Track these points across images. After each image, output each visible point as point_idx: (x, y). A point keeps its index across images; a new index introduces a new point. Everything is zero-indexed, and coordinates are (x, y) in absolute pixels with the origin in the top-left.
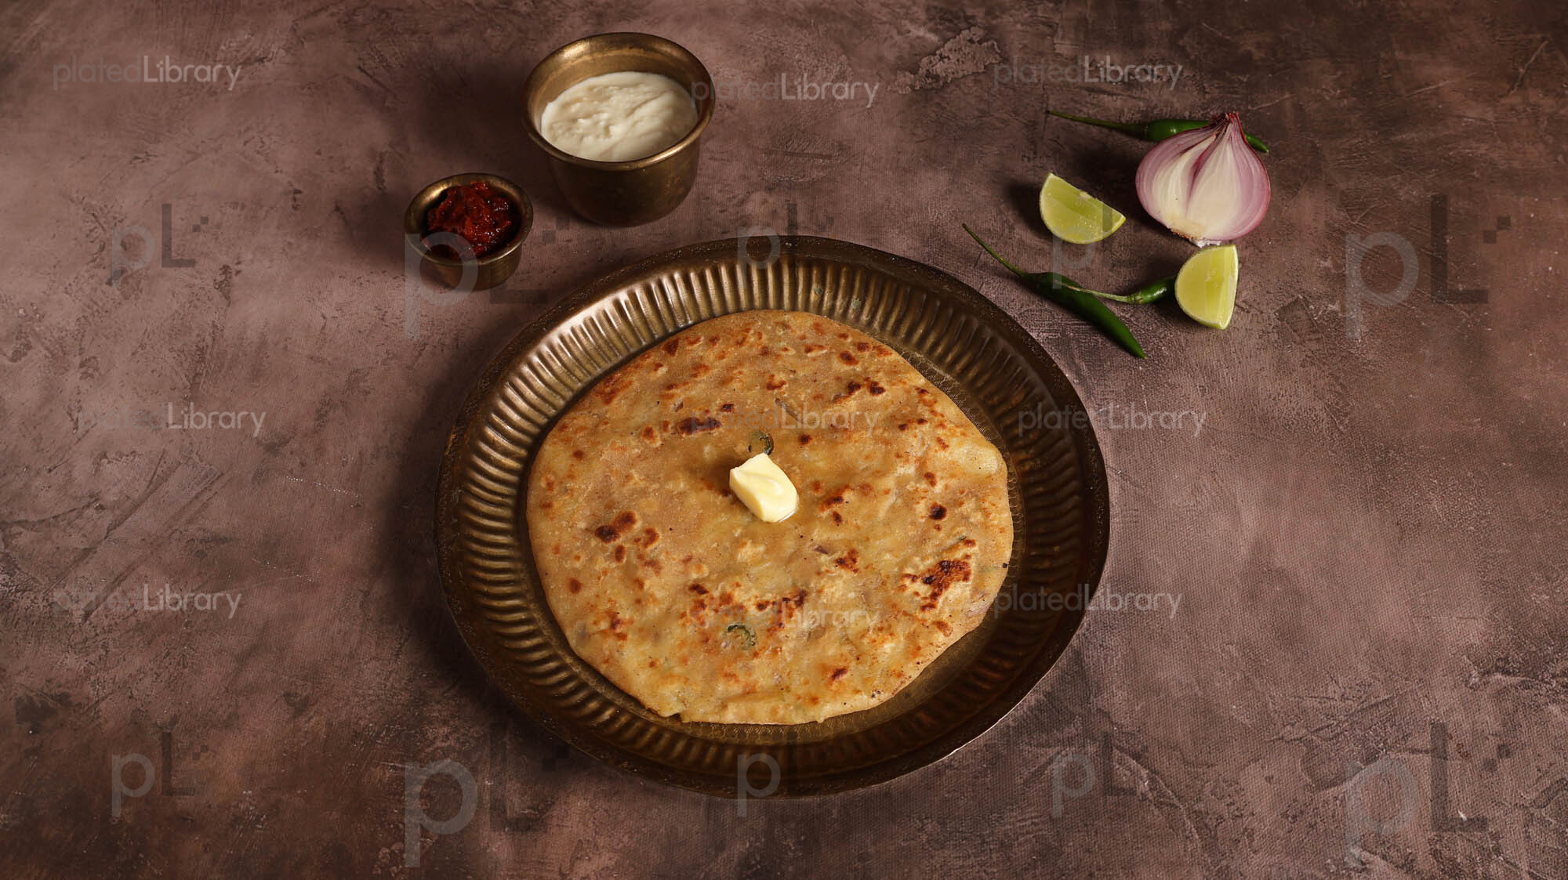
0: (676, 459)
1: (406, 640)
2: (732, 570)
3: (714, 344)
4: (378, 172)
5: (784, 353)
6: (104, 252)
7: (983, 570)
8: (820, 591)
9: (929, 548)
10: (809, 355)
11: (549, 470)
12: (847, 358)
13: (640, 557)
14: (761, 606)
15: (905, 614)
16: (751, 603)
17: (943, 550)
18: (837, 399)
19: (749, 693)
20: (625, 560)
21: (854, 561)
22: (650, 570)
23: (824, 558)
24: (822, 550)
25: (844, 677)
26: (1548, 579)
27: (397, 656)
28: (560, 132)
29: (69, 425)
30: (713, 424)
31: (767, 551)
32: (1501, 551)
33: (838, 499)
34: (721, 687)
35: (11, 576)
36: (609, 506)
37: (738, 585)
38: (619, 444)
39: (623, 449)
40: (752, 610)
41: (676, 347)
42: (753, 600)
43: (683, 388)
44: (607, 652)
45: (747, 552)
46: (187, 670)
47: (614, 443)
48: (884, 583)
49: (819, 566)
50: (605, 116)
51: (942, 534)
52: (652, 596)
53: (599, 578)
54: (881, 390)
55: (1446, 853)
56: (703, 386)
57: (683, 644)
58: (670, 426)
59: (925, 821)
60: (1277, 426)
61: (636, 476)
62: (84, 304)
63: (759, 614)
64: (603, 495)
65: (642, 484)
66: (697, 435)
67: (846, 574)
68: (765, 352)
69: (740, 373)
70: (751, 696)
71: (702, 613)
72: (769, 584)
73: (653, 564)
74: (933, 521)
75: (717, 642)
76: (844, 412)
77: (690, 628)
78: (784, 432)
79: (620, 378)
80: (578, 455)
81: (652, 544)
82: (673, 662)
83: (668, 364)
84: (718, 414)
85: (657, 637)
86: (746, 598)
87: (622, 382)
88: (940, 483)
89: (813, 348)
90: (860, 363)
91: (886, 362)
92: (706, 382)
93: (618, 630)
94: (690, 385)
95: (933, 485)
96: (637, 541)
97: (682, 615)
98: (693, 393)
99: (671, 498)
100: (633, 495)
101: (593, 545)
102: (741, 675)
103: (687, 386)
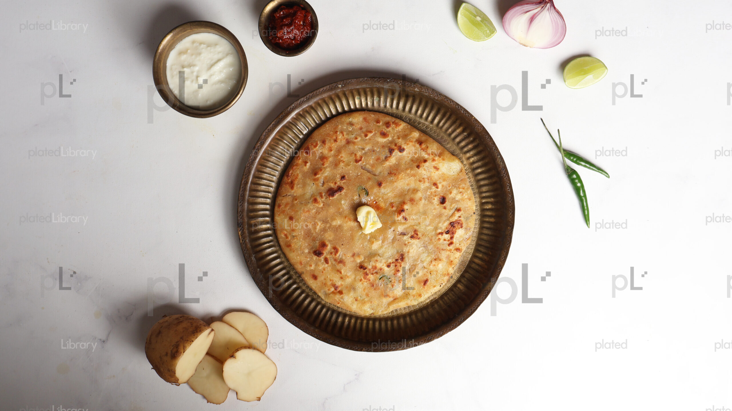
2: (372, 255)
3: (325, 144)
5: (356, 141)
7: (467, 220)
8: (408, 252)
9: (444, 218)
10: (367, 138)
11: (283, 229)
12: (383, 134)
13: (335, 260)
14: (388, 266)
15: (443, 250)
17: (450, 218)
18: (386, 159)
19: (395, 299)
20: (330, 263)
21: (417, 235)
22: (341, 265)
23: (405, 238)
24: (403, 234)
25: (428, 283)
30: (340, 189)
31: (383, 242)
33: (403, 211)
34: (385, 301)
36: (314, 240)
37: (377, 261)
38: (306, 210)
39: (308, 211)
40: (386, 269)
41: (309, 150)
42: (385, 265)
43: (321, 173)
45: (376, 245)
47: (304, 210)
48: (431, 240)
49: (404, 241)
51: (447, 210)
52: (346, 276)
53: (323, 272)
54: (403, 149)
56: (328, 169)
57: (364, 290)
58: (323, 194)
61: (319, 223)
63: (388, 269)
64: (309, 235)
65: (323, 226)
66: (337, 196)
67: (416, 241)
68: (348, 142)
69: (342, 157)
70: (396, 301)
71: (368, 277)
72: (388, 256)
73: (341, 262)
74: (442, 205)
75: (377, 285)
76: (391, 164)
77: (365, 284)
78: (370, 183)
79: (292, 173)
80: (291, 218)
81: (337, 253)
82: (364, 297)
83: (310, 161)
84: (340, 183)
85: (354, 289)
86: (381, 265)
87: (294, 175)
88: (440, 186)
89: (368, 133)
90: (390, 135)
91: (400, 130)
92: (329, 167)
93: (338, 290)
94: (323, 171)
95: (437, 188)
96: (331, 253)
97: (361, 280)
98: (326, 174)
99: (337, 229)
100: (321, 232)
101: (315, 259)
102: (391, 295)
103: (322, 171)
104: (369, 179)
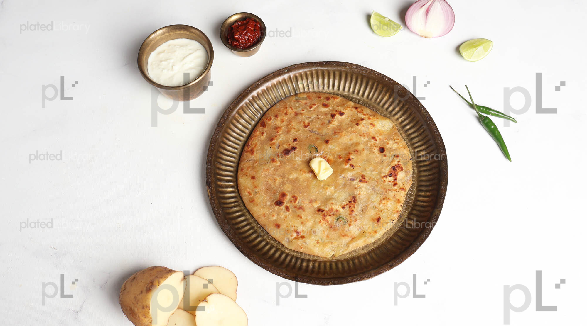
0: (288, 166)
2: (328, 199)
3: (278, 118)
5: (303, 112)
7: (405, 164)
8: (359, 194)
9: (386, 164)
10: (312, 109)
11: (246, 188)
12: (325, 105)
13: (295, 207)
14: (343, 208)
15: (389, 190)
16: (339, 208)
17: (390, 163)
18: (330, 122)
19: (353, 239)
20: (290, 210)
21: (365, 179)
22: (301, 210)
23: (355, 182)
24: (353, 179)
25: (381, 220)
30: (294, 148)
31: (335, 188)
33: (349, 159)
34: (344, 241)
36: (275, 193)
37: (332, 204)
38: (266, 169)
39: (268, 169)
40: (341, 210)
41: (265, 124)
42: (340, 207)
43: (276, 139)
44: (301, 245)
47: (264, 169)
48: (377, 182)
49: (354, 185)
51: (387, 157)
52: (306, 219)
53: (285, 220)
54: (343, 113)
56: (282, 135)
57: (324, 231)
58: (280, 155)
61: (277, 178)
63: (344, 210)
64: (269, 189)
65: (281, 180)
66: (291, 154)
67: (365, 184)
68: (296, 114)
69: (293, 125)
71: (326, 218)
72: (342, 199)
73: (301, 208)
74: (382, 154)
75: (336, 226)
76: (334, 126)
77: (324, 225)
78: (319, 141)
79: (251, 143)
80: (253, 178)
81: (297, 201)
82: (325, 238)
83: (266, 131)
84: (293, 144)
85: (315, 232)
86: (337, 207)
87: (253, 144)
88: (378, 139)
89: (312, 106)
90: (330, 106)
91: (338, 101)
92: (283, 133)
93: (300, 236)
94: (278, 137)
95: (376, 140)
96: (291, 201)
97: (320, 222)
98: (280, 139)
99: (294, 181)
100: (280, 185)
101: (276, 209)
102: (349, 235)
104: (317, 139)
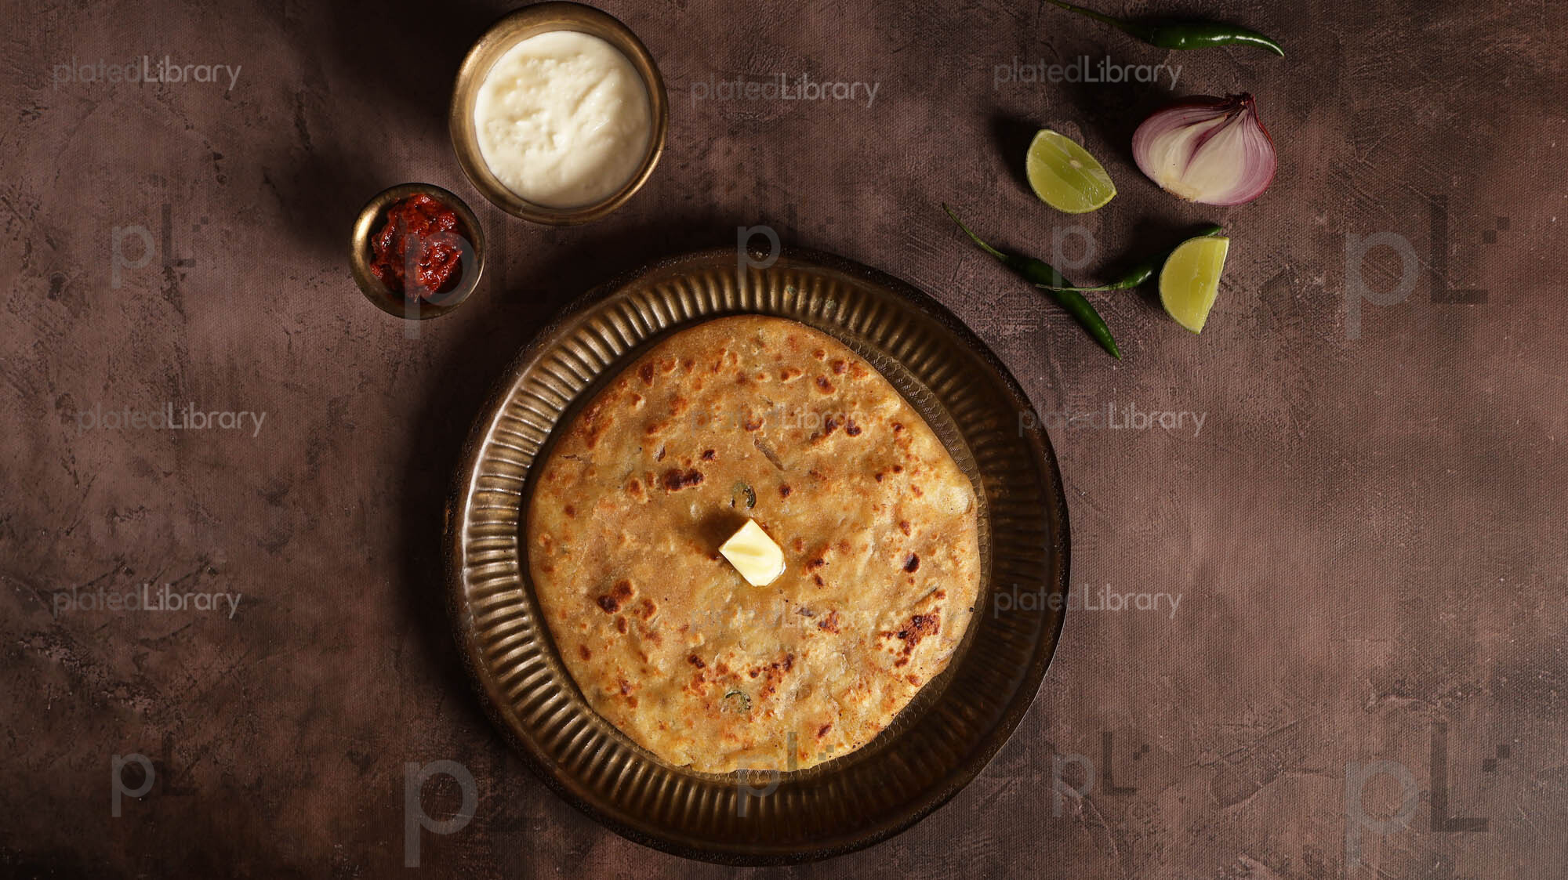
0: (664, 518)
1: (443, 699)
2: (724, 640)
3: (690, 370)
4: (300, 123)
5: (761, 381)
6: (33, 254)
7: (951, 618)
8: (805, 655)
9: (904, 602)
10: (785, 382)
11: (544, 528)
12: (825, 386)
13: (641, 629)
14: (753, 674)
15: (881, 670)
16: (745, 671)
17: (917, 603)
18: (815, 438)
19: (747, 749)
20: (627, 632)
21: (835, 623)
22: (651, 642)
23: (808, 621)
24: (807, 612)
25: (829, 734)
26: (1460, 596)
27: (438, 714)
28: (498, 137)
29: (68, 480)
30: (694, 477)
31: (756, 618)
32: (1424, 569)
33: (819, 562)
34: (723, 745)
35: (71, 650)
36: (607, 571)
37: (732, 655)
38: (607, 501)
39: (612, 506)
40: (747, 678)
41: (651, 373)
42: (747, 669)
43: (663, 430)
44: (622, 717)
45: (739, 620)
46: (257, 735)
47: (603, 499)
48: (862, 642)
49: (804, 630)
50: (544, 117)
51: (915, 587)
52: (656, 669)
53: (606, 647)
54: (858, 431)
55: (1315, 857)
56: (682, 426)
57: (687, 709)
58: (655, 480)
59: (897, 848)
60: (1240, 435)
61: (628, 537)
62: (35, 326)
63: (752, 680)
64: (599, 556)
65: (635, 547)
66: (684, 489)
67: (829, 637)
68: (742, 380)
69: (718, 407)
70: (749, 752)
71: (702, 685)
72: (757, 649)
74: (907, 573)
75: (717, 709)
76: (822, 453)
77: (692, 698)
78: (766, 482)
79: (599, 413)
80: (569, 511)
81: (650, 615)
82: (680, 725)
83: (646, 396)
84: (700, 464)
85: (664, 702)
86: (739, 666)
87: (602, 417)
88: (913, 531)
89: (789, 372)
90: (837, 391)
91: (862, 385)
92: (685, 422)
93: (629, 695)
94: (669, 426)
95: (907, 533)
96: (636, 612)
97: (685, 688)
98: (674, 436)
99: (664, 562)
100: (627, 559)
101: (596, 614)
102: (740, 735)
103: (667, 428)
104: (765, 473)
